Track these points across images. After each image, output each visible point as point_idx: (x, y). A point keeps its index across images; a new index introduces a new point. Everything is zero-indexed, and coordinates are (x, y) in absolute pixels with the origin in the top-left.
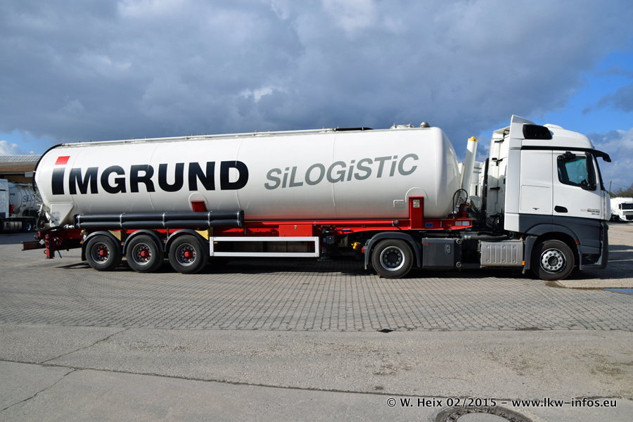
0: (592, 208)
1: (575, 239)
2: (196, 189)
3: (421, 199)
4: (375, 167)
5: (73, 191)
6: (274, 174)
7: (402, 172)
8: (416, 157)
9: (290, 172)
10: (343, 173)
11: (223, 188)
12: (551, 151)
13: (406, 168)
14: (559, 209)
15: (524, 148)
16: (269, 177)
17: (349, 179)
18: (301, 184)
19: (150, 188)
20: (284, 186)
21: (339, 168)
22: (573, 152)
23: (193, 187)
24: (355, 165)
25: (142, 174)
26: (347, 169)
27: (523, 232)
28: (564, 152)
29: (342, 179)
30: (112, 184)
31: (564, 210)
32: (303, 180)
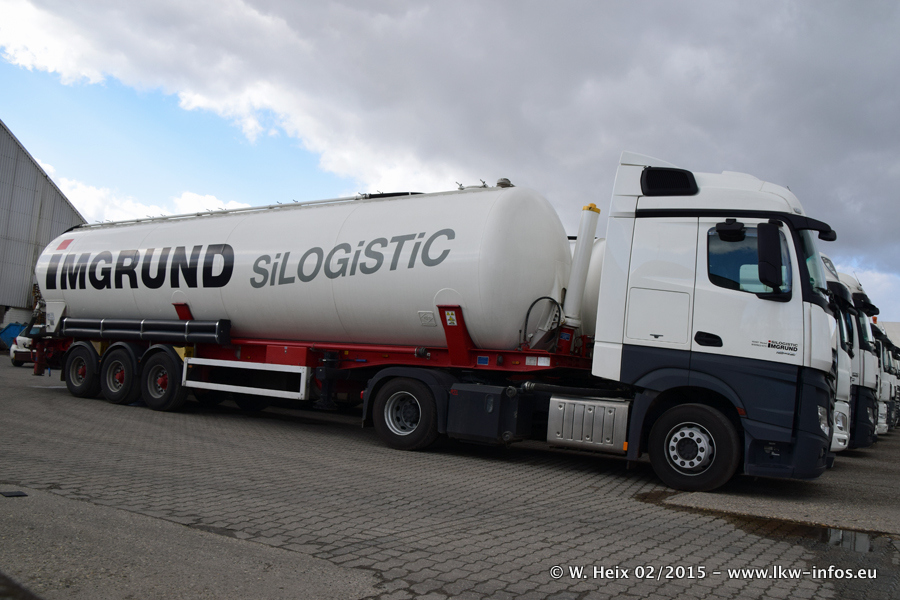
0: (778, 339)
1: (738, 403)
2: (178, 286)
3: (458, 310)
4: (388, 253)
5: (64, 286)
6: (262, 264)
7: (428, 262)
8: (450, 234)
9: (280, 261)
10: (344, 262)
11: (205, 285)
12: (695, 219)
13: (433, 254)
14: (704, 338)
15: (641, 213)
16: (257, 269)
17: (353, 273)
18: (291, 280)
19: (134, 284)
20: (272, 283)
21: (341, 254)
22: (739, 220)
23: (175, 283)
24: (363, 249)
25: (127, 262)
26: (351, 256)
27: (629, 382)
28: (722, 220)
29: (343, 272)
30: (100, 277)
31: (715, 341)
32: (295, 274)
